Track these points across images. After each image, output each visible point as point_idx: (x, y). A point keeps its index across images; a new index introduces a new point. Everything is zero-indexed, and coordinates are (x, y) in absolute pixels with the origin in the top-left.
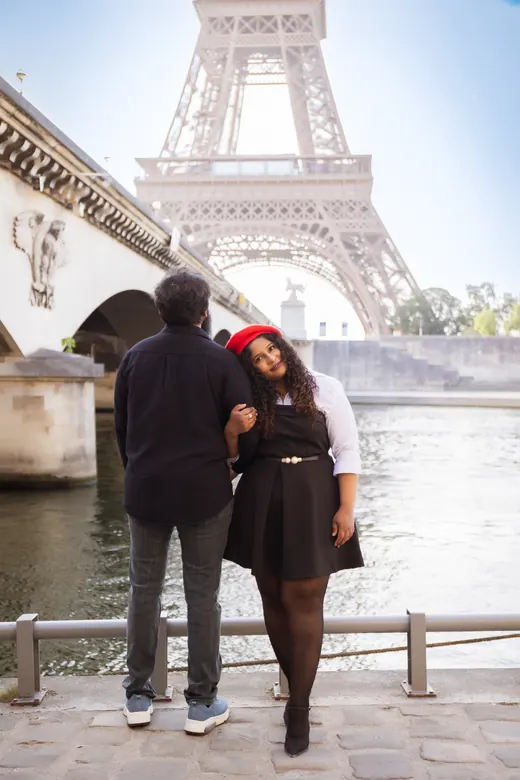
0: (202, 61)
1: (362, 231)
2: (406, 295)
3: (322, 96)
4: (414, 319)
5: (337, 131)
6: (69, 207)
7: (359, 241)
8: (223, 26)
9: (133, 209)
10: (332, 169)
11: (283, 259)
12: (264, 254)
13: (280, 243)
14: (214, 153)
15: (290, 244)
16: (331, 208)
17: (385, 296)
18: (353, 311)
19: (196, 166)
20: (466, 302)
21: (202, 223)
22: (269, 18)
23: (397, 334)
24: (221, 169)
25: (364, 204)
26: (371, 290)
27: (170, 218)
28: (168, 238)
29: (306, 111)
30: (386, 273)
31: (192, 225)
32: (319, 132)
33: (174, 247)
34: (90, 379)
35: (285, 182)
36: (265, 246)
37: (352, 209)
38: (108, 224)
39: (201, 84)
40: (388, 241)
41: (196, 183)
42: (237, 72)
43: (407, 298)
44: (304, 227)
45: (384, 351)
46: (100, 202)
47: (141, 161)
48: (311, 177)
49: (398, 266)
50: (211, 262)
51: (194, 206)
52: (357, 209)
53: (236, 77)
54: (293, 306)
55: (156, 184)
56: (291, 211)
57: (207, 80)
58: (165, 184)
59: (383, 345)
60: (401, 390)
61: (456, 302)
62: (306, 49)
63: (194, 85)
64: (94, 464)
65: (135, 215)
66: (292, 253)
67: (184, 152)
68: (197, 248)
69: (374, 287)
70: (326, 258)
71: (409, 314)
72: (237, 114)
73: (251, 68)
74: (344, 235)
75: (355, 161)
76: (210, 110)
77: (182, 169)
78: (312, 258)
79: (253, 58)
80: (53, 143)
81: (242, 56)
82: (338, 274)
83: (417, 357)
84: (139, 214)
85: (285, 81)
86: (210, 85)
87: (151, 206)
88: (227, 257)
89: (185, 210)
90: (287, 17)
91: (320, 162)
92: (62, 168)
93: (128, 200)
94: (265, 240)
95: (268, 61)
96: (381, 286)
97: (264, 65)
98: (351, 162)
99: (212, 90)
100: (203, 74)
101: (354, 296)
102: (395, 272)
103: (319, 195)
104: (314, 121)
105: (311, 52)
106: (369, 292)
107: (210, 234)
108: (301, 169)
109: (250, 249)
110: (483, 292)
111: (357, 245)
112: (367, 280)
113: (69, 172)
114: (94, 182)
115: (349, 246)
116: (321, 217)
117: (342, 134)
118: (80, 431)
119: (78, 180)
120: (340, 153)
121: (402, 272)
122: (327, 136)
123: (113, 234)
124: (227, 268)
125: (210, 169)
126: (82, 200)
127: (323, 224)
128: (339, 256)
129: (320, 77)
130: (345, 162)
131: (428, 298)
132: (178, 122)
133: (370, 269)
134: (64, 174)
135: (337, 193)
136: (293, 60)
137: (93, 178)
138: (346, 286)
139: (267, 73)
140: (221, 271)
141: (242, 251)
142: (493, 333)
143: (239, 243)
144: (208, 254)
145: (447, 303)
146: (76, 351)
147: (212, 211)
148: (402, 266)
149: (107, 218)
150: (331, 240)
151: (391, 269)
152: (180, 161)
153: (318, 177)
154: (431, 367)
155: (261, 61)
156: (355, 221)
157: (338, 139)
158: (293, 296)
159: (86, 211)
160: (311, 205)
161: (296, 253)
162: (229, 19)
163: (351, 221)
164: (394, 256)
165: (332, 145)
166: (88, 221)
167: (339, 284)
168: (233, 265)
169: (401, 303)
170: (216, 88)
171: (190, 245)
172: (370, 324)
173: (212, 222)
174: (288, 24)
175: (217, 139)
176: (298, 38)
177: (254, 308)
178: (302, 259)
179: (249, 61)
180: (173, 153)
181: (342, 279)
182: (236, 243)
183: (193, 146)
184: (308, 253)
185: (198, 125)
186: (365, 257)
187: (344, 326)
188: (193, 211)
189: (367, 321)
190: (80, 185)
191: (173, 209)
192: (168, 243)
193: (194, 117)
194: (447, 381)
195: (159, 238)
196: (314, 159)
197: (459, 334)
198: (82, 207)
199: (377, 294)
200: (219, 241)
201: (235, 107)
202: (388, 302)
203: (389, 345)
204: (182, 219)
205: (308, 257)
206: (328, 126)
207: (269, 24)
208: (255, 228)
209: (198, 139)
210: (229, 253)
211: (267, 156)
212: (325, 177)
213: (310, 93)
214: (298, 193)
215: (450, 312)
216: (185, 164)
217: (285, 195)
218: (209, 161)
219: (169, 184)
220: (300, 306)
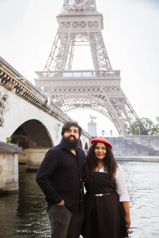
0: (59, 37)
1: (117, 97)
2: (134, 120)
3: (102, 49)
4: (137, 129)
5: (108, 62)
6: (10, 89)
7: (116, 101)
8: (66, 25)
9: (33, 90)
10: (106, 75)
11: (88, 107)
12: (82, 105)
13: (87, 101)
14: (63, 69)
15: (91, 102)
16: (106, 89)
17: (126, 121)
19: (57, 74)
20: (156, 122)
21: (59, 94)
22: (83, 22)
23: (131, 134)
24: (66, 75)
25: (118, 87)
26: (121, 118)
27: (47, 92)
28: (46, 101)
29: (97, 55)
30: (126, 112)
31: (55, 95)
32: (101, 62)
33: (49, 104)
34: (17, 153)
35: (89, 79)
36: (82, 102)
37: (113, 89)
38: (24, 95)
39: (59, 45)
40: (127, 101)
41: (56, 80)
42: (72, 41)
43: (134, 121)
44: (96, 96)
45: (126, 141)
46: (22, 88)
47: (37, 73)
48: (98, 78)
49: (131, 110)
50: (62, 109)
51: (56, 88)
52: (115, 89)
53: (71, 43)
54: (92, 124)
55: (42, 80)
56: (91, 90)
57: (61, 44)
58: (45, 80)
59: (125, 138)
60: (132, 156)
61: (152, 123)
62: (96, 33)
63: (56, 46)
64: (18, 185)
65: (34, 93)
66: (91, 105)
67: (52, 69)
68: (57, 103)
69: (122, 117)
70: (104, 107)
71: (135, 127)
72: (72, 56)
73: (77, 40)
74: (110, 98)
75: (114, 72)
76: (62, 54)
77: (52, 75)
78: (99, 107)
79: (77, 36)
80: (5, 67)
81: (73, 36)
82: (109, 112)
83: (138, 143)
84: (36, 92)
85: (89, 44)
86: (62, 46)
87: (40, 88)
88: (68, 107)
89: (53, 90)
90: (90, 22)
91: (102, 72)
92: (8, 76)
93: (32, 87)
94: (82, 100)
95: (83, 37)
96: (125, 117)
97: (81, 39)
98: (113, 72)
99: (63, 47)
100: (59, 42)
101: (114, 121)
102: (130, 112)
103: (102, 84)
104: (99, 58)
105: (98, 34)
106: (120, 119)
107: (62, 98)
108: (95, 75)
109: (76, 104)
111: (115, 102)
112: (119, 115)
113: (10, 77)
114: (19, 81)
115: (112, 102)
116: (102, 92)
117: (109, 63)
118: (13, 172)
119: (13, 80)
120: (109, 69)
121: (132, 112)
122: (104, 63)
123: (26, 99)
124: (68, 110)
125: (61, 75)
126: (15, 87)
127: (103, 95)
128: (109, 106)
129: (101, 43)
130: (111, 72)
131: (142, 121)
132: (50, 59)
133: (120, 111)
134: (9, 78)
135: (108, 84)
136: (92, 36)
137: (19, 79)
138: (111, 117)
139: (82, 41)
140: (65, 111)
141: (73, 104)
143: (72, 101)
144: (61, 106)
145: (149, 123)
146: (12, 142)
147: (63, 90)
148: (132, 110)
149: (24, 94)
150: (106, 100)
151: (128, 111)
152: (51, 72)
153: (101, 78)
154: (143, 147)
155: (80, 37)
156: (114, 94)
157: (107, 65)
158: (92, 121)
159: (16, 91)
160: (98, 88)
161: (93, 105)
162: (69, 23)
163: (113, 94)
164: (129, 106)
165: (106, 67)
166: (17, 94)
167: (109, 116)
168: (70, 109)
169: (132, 123)
170: (64, 47)
171: (54, 102)
172: (121, 131)
173: (62, 94)
174: (90, 24)
175: (64, 65)
176: (94, 29)
178: (95, 107)
179: (76, 37)
180: (48, 70)
181: (110, 115)
182: (71, 101)
183: (56, 67)
184: (98, 105)
185: (58, 59)
186: (119, 106)
187: (111, 131)
188: (56, 90)
189: (119, 129)
190: (14, 82)
191: (48, 90)
192: (46, 102)
193: (56, 57)
194: (150, 152)
195: (43, 100)
196: (99, 71)
197: (154, 135)
198: (15, 89)
199: (123, 120)
200: (65, 101)
201: (71, 53)
202: (127, 123)
203: (128, 139)
204: (52, 93)
205: (97, 106)
206: (104, 60)
207: (83, 25)
208: (78, 96)
209: (57, 65)
210: (69, 105)
211: (82, 70)
212: (103, 78)
213: (98, 48)
214: (94, 84)
215: (150, 127)
216: (53, 73)
217: (89, 84)
218: (61, 72)
219: (47, 80)
220: (95, 124)
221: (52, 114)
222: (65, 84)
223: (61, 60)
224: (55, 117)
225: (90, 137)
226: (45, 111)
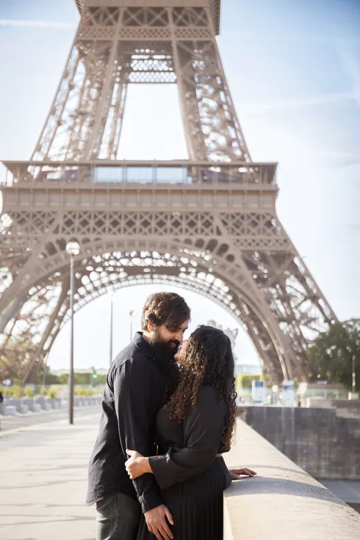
0: (82, 54)
1: (266, 249)
7: (263, 260)
8: (106, 17)
10: (231, 178)
12: (147, 271)
14: (94, 156)
16: (230, 222)
22: (158, 10)
24: (103, 175)
25: (268, 218)
29: (198, 114)
32: (215, 136)
35: (178, 191)
36: (149, 262)
40: (296, 261)
41: (73, 191)
42: (120, 68)
44: (200, 243)
48: (207, 187)
49: (309, 290)
51: (70, 217)
52: (261, 224)
53: (118, 74)
55: (27, 190)
56: (184, 224)
57: (86, 77)
58: (36, 191)
62: (200, 44)
63: (71, 81)
67: (59, 155)
72: (119, 115)
73: (135, 65)
74: (243, 251)
75: (257, 169)
76: (89, 109)
77: (57, 174)
79: (138, 54)
82: (233, 294)
85: (174, 80)
86: (88, 82)
89: (60, 221)
90: (179, 10)
91: (216, 169)
98: (251, 170)
99: (91, 87)
102: (306, 297)
103: (217, 207)
105: (205, 48)
109: (131, 265)
115: (252, 266)
116: (219, 233)
120: (238, 160)
121: (314, 297)
125: (88, 176)
127: (221, 240)
128: (241, 278)
132: (53, 122)
135: (237, 205)
139: (153, 71)
141: (122, 267)
143: (120, 259)
147: (92, 223)
148: (314, 291)
150: (231, 258)
151: (301, 294)
152: (54, 165)
153: (216, 186)
155: (147, 56)
160: (207, 218)
162: (112, 10)
163: (254, 237)
165: (227, 151)
170: (95, 85)
173: (92, 236)
174: (180, 17)
175: (97, 141)
178: (190, 277)
180: (46, 157)
183: (69, 148)
185: (75, 124)
188: (69, 223)
191: (46, 221)
193: (71, 116)
196: (208, 166)
201: (117, 107)
204: (56, 232)
207: (158, 17)
209: (73, 143)
210: (107, 269)
212: (224, 187)
213: (204, 93)
214: (193, 204)
216: (59, 169)
217: (176, 207)
218: (89, 166)
222: (101, 204)
223: (85, 128)
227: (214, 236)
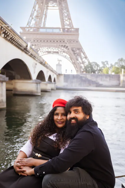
0: (37, 3)
1: (76, 47)
2: (87, 63)
3: (67, 13)
4: (89, 69)
5: (70, 22)
10: (69, 31)
11: (56, 53)
12: (52, 52)
13: (56, 50)
14: (40, 26)
15: (58, 50)
16: (69, 41)
17: (81, 63)
18: (74, 67)
19: (35, 29)
20: (101, 65)
21: (37, 44)
23: (84, 73)
24: (41, 30)
25: (77, 40)
26: (78, 62)
29: (63, 17)
30: (82, 58)
31: (34, 44)
32: (66, 22)
33: (29, 48)
35: (58, 34)
36: (52, 50)
37: (74, 42)
39: (37, 8)
40: (83, 50)
41: (35, 34)
42: (46, 6)
44: (62, 46)
45: (81, 77)
47: (21, 28)
48: (64, 33)
51: (34, 40)
52: (75, 42)
54: (59, 65)
55: (25, 33)
56: (59, 41)
57: (39, 8)
59: (81, 75)
60: (85, 87)
61: (99, 65)
63: (35, 9)
64: (5, 104)
66: (59, 52)
67: (32, 26)
68: (35, 49)
70: (67, 54)
71: (87, 68)
72: (46, 17)
73: (50, 5)
74: (71, 48)
76: (39, 15)
77: (32, 30)
78: (64, 53)
81: (47, 2)
83: (89, 79)
85: (58, 9)
89: (32, 41)
91: (66, 30)
95: (54, 3)
96: (81, 61)
97: (53, 5)
98: (74, 30)
99: (39, 10)
100: (37, 6)
101: (74, 63)
102: (84, 58)
103: (66, 38)
104: (65, 19)
107: (38, 47)
108: (61, 31)
109: (48, 51)
110: (106, 63)
111: (75, 51)
112: (77, 60)
115: (73, 51)
116: (66, 43)
118: (2, 95)
119: (2, 27)
120: (71, 27)
121: (86, 58)
122: (68, 23)
125: (38, 31)
126: (3, 33)
127: (67, 45)
128: (70, 53)
129: (67, 8)
130: (72, 30)
131: (92, 64)
132: (31, 18)
133: (78, 57)
135: (70, 37)
136: (60, 3)
138: (72, 61)
139: (53, 7)
141: (46, 51)
142: (107, 73)
145: (97, 66)
147: (39, 41)
148: (86, 56)
149: (10, 39)
150: (69, 49)
152: (32, 28)
154: (92, 81)
155: (52, 3)
157: (71, 24)
158: (59, 63)
159: (4, 36)
160: (64, 40)
163: (74, 45)
164: (84, 53)
165: (69, 26)
166: (5, 39)
167: (70, 60)
168: (44, 55)
169: (85, 65)
171: (33, 48)
172: (78, 71)
173: (39, 44)
177: (49, 65)
178: (61, 54)
179: (49, 3)
180: (30, 26)
181: (71, 59)
182: (45, 49)
185: (36, 19)
186: (77, 54)
188: (34, 41)
189: (77, 70)
190: (3, 29)
191: (29, 40)
193: (35, 17)
194: (96, 85)
195: (24, 45)
196: (65, 29)
197: (99, 73)
200: (41, 49)
201: (45, 15)
202: (82, 65)
204: (32, 43)
205: (62, 53)
206: (68, 21)
208: (50, 46)
209: (36, 23)
210: (43, 52)
211: (53, 27)
212: (67, 33)
213: (64, 12)
214: (61, 37)
215: (97, 68)
216: (33, 29)
217: (57, 37)
218: (38, 28)
219: (28, 34)
220: (61, 65)
221: (31, 56)
222: (41, 37)
223: (38, 20)
224: (33, 58)
225: (57, 74)
226: (26, 53)
227: (65, 44)
